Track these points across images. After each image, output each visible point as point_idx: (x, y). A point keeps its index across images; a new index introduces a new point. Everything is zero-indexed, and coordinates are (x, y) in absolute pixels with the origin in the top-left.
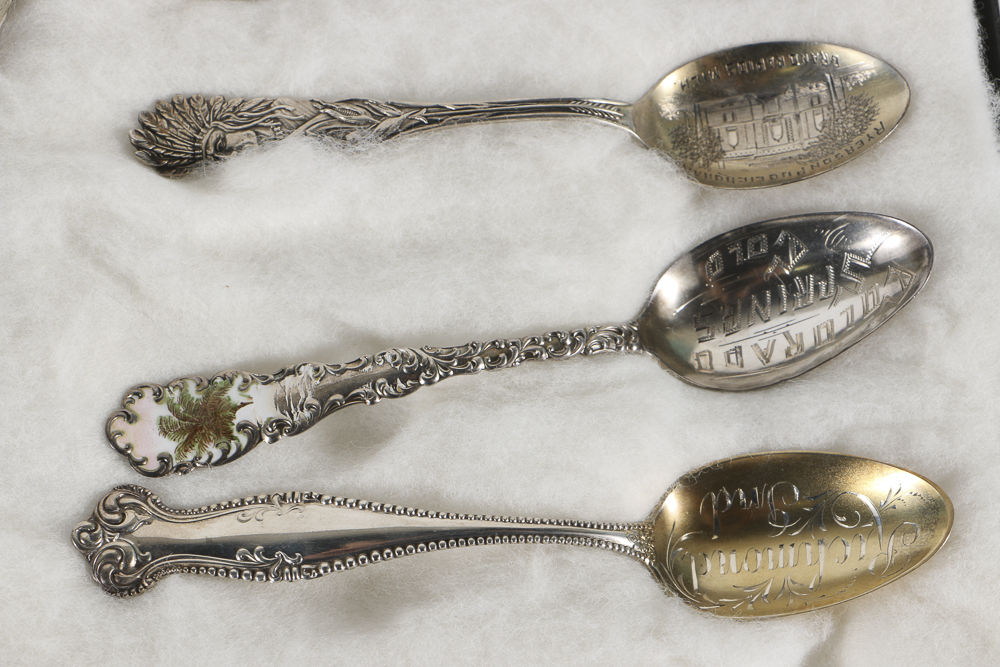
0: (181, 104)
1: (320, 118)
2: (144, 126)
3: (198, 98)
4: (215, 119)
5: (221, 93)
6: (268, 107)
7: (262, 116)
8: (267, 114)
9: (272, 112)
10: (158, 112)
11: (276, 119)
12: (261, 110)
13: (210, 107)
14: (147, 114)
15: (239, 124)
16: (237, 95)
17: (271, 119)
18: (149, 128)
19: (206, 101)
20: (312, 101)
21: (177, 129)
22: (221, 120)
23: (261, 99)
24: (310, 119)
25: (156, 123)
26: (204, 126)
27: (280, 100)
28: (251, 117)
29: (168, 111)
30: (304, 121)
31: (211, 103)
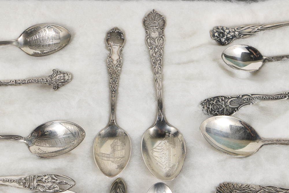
0: (226, 185)
1: (262, 190)
2: (218, 191)
3: (230, 183)
4: (235, 189)
5: (236, 182)
6: (248, 187)
7: (247, 189)
8: (248, 189)
9: (250, 188)
10: (221, 187)
11: (251, 190)
12: (247, 188)
13: (233, 186)
14: (218, 188)
15: (241, 191)
16: (240, 183)
17: (250, 190)
18: (219, 191)
19: (232, 184)
20: (260, 186)
21: (226, 192)
22: (237, 190)
23: (246, 185)
24: (259, 191)
25: (221, 190)
26: (232, 191)
27: (251, 185)
28: (244, 189)
29: (223, 187)
30: (258, 191)
31: (234, 185)
